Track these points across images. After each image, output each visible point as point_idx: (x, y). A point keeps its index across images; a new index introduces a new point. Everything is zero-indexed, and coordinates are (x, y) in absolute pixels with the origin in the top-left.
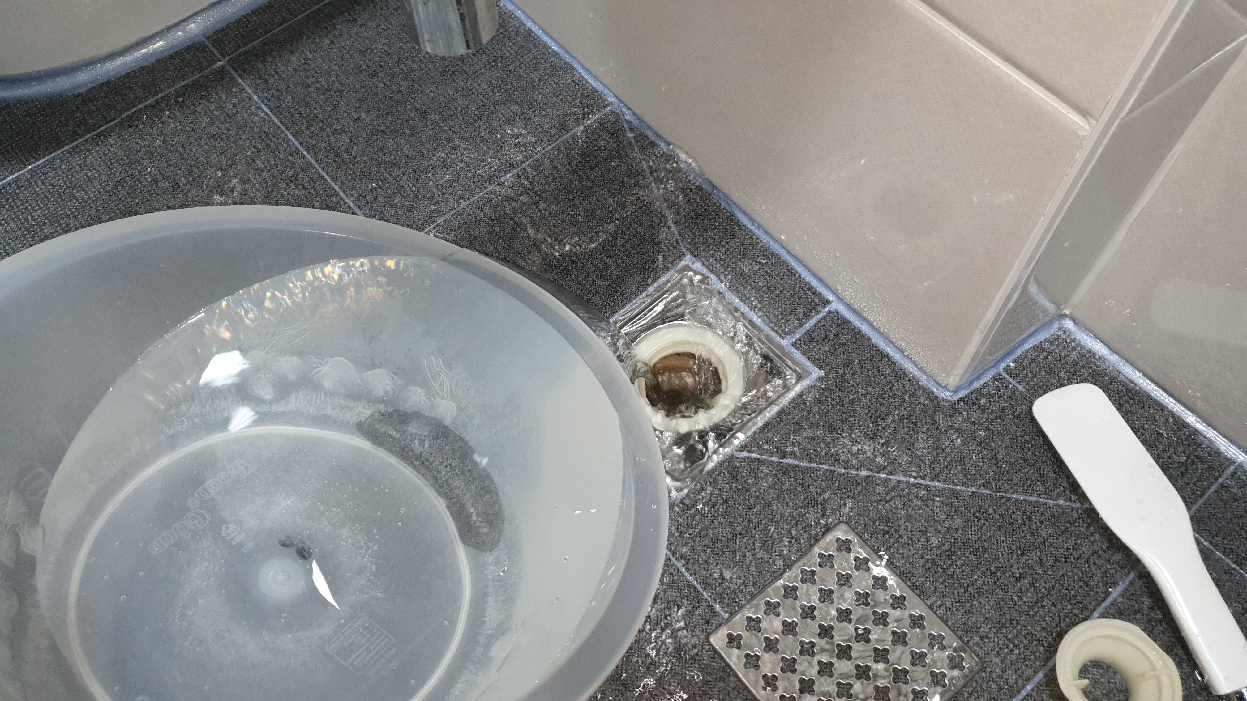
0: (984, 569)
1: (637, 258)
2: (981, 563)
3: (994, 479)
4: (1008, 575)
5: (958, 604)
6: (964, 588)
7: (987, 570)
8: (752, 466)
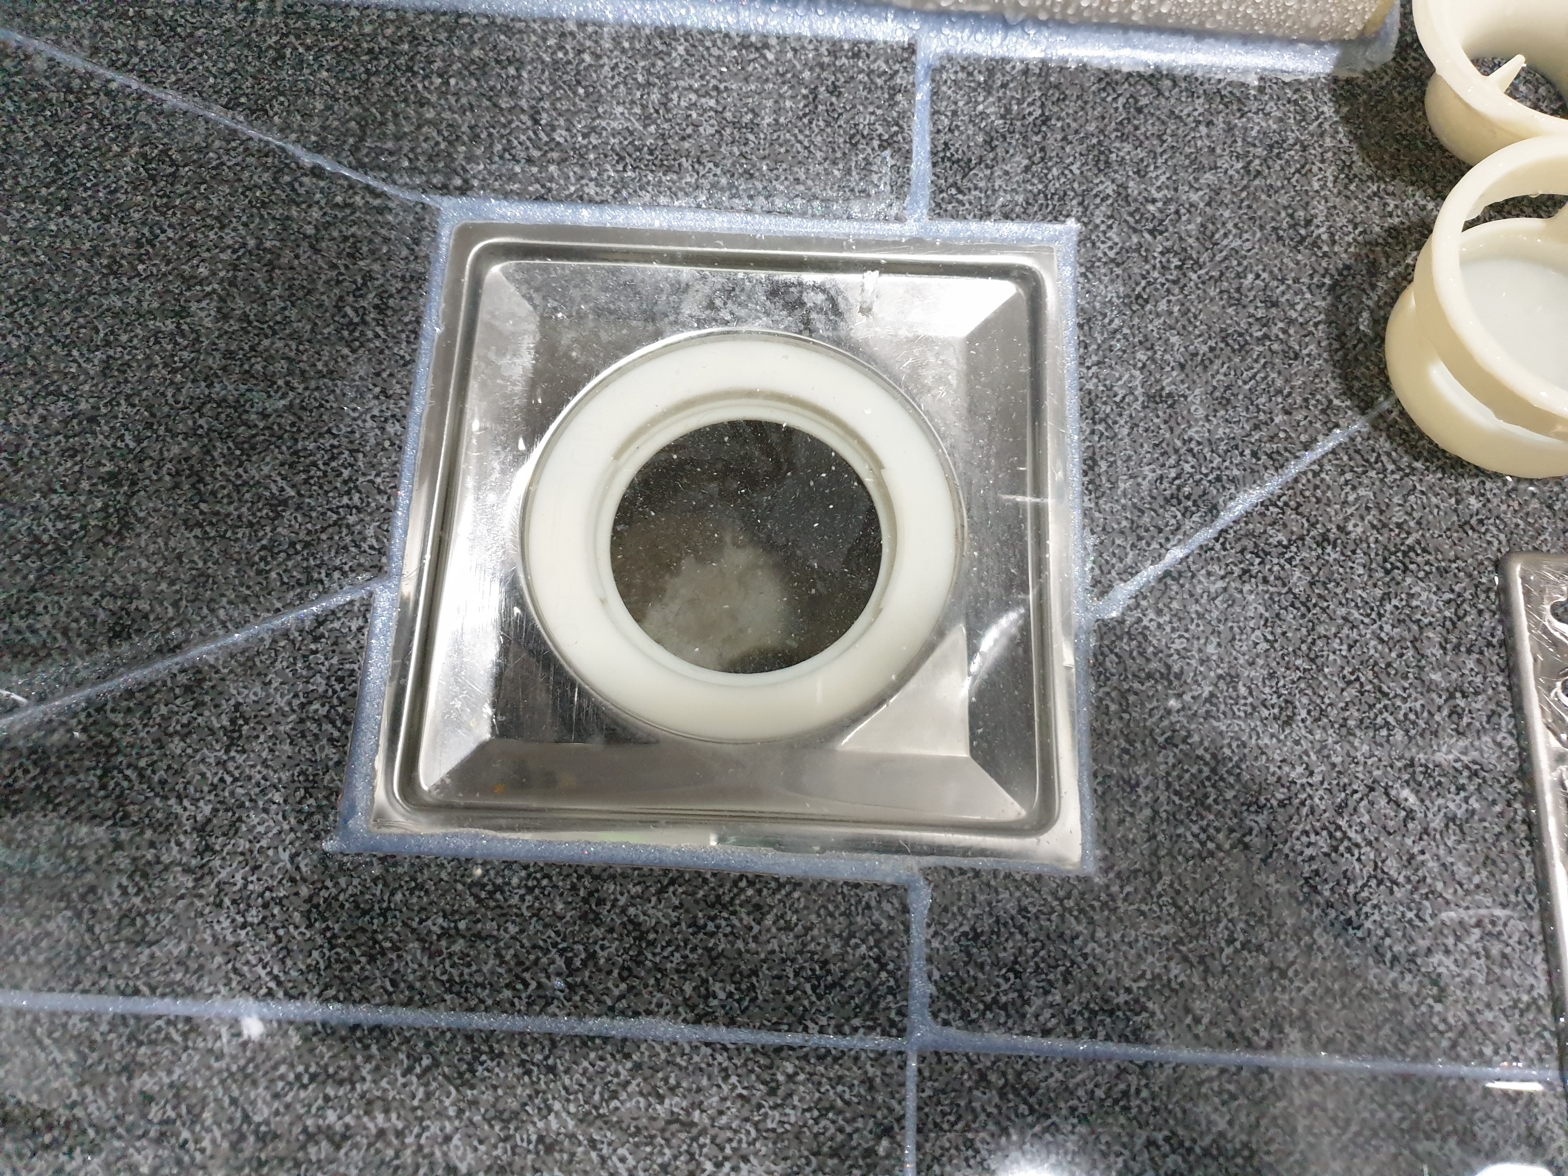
8: (1175, 605)
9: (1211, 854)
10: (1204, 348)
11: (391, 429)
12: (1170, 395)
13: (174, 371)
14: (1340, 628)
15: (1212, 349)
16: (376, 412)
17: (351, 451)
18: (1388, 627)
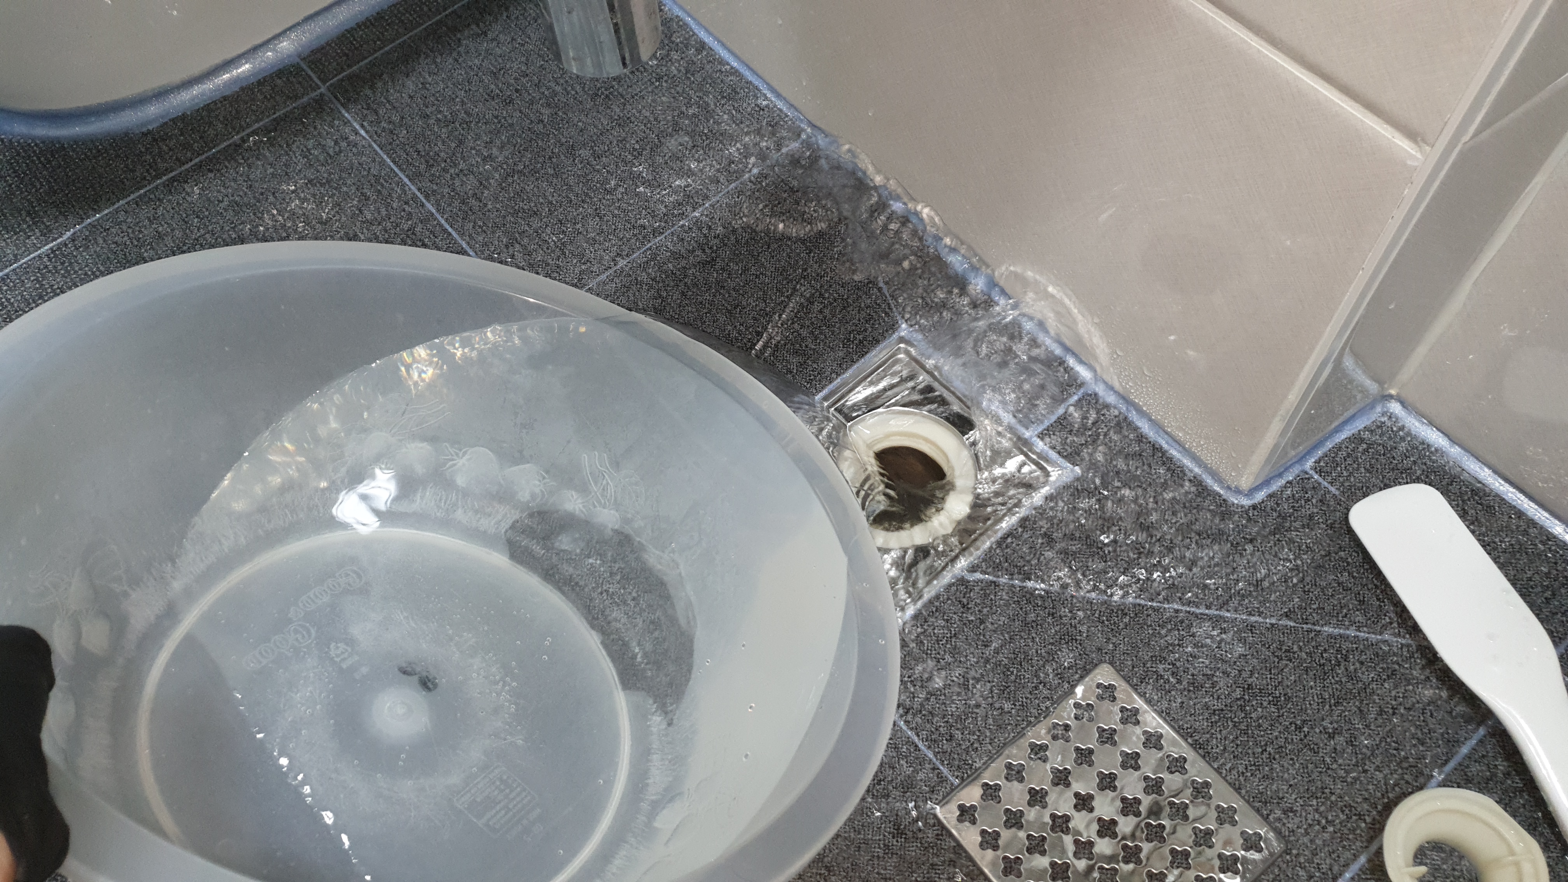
0: (1287, 723)
1: (839, 328)
2: (1283, 715)
3: (1300, 608)
4: (1317, 730)
5: (1253, 768)
6: (1261, 747)
7: (1291, 724)
8: (988, 592)
9: (927, 654)
11: (834, 375)
14: (1028, 638)
16: (834, 367)
17: (818, 373)
18: (1043, 651)
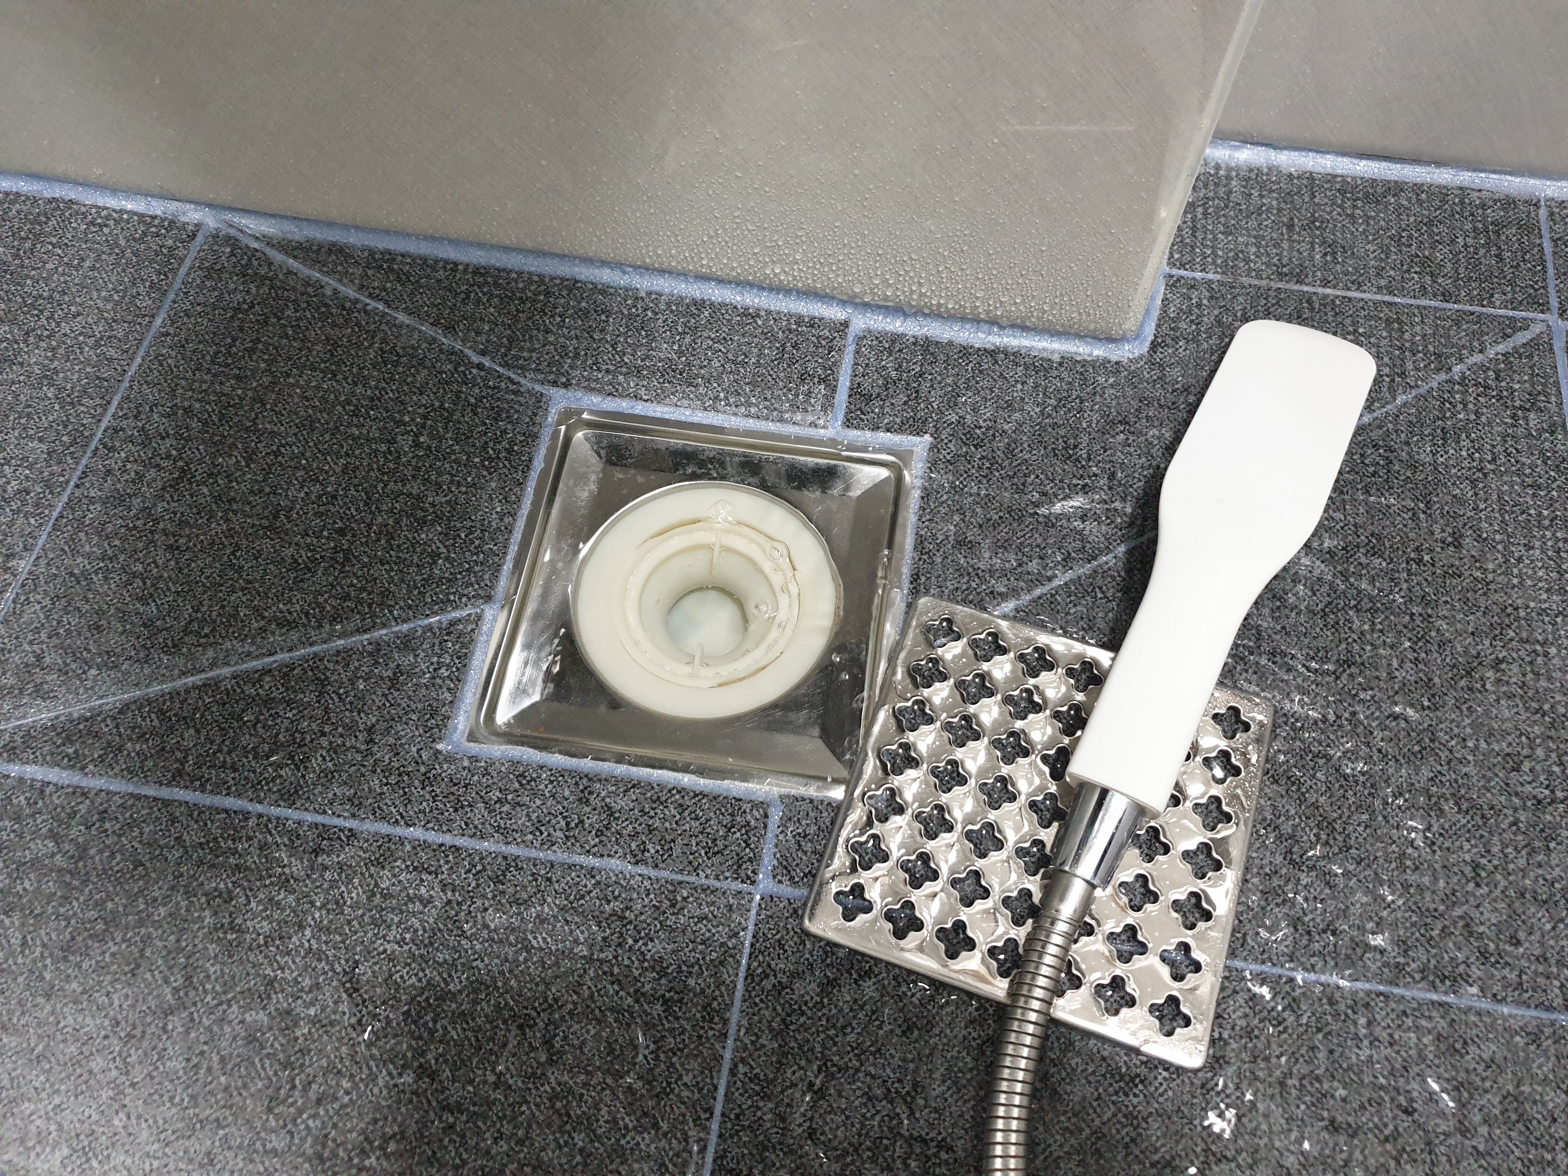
10: (996, 517)
11: (506, 520)
12: (970, 542)
13: (383, 474)
15: (1001, 517)
16: (499, 509)
17: (482, 531)
